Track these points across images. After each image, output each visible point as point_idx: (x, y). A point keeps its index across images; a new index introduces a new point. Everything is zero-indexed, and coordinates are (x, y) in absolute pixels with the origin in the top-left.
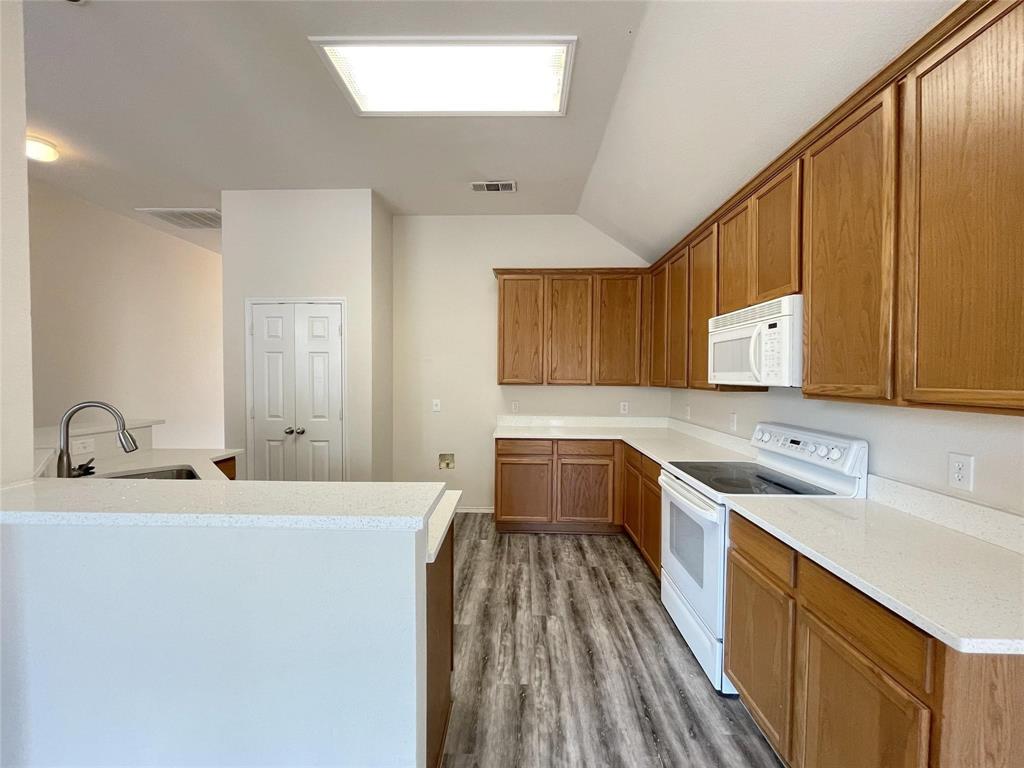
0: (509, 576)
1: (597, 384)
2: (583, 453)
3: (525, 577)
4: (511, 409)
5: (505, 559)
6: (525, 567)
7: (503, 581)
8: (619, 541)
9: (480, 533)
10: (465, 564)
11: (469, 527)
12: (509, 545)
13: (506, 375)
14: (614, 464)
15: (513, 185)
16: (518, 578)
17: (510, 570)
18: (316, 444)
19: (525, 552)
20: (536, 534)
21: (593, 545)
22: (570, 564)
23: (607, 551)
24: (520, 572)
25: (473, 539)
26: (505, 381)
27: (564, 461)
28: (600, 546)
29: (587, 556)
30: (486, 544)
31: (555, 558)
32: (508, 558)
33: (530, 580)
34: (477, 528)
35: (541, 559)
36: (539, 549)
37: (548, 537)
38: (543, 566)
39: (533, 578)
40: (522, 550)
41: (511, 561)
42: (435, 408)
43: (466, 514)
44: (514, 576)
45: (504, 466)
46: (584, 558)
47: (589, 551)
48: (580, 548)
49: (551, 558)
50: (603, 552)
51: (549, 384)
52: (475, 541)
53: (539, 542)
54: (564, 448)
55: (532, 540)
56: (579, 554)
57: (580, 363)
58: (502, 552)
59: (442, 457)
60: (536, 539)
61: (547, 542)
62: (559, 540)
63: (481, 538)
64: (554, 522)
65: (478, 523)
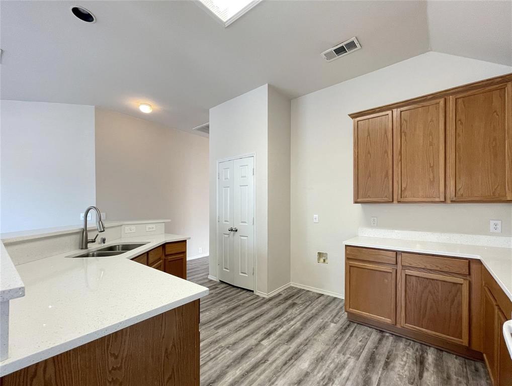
0: (332, 366)
1: (453, 202)
2: (429, 267)
3: (345, 373)
4: (371, 223)
5: (339, 347)
6: (351, 362)
7: (324, 368)
8: (477, 370)
9: (335, 316)
10: (306, 340)
11: (330, 309)
12: (351, 335)
13: (360, 194)
14: (470, 283)
15: (356, 42)
16: (338, 371)
17: (337, 361)
18: (242, 238)
19: (361, 347)
20: (381, 331)
21: (438, 364)
22: (400, 377)
23: (454, 377)
24: (343, 366)
25: (326, 320)
26: (359, 200)
27: (408, 272)
28: (448, 368)
29: (426, 374)
30: (333, 328)
31: (387, 364)
32: (342, 347)
33: (348, 379)
34: (334, 313)
35: (372, 360)
36: (376, 348)
37: (391, 338)
38: (369, 368)
39: (352, 378)
40: (360, 344)
41: (342, 352)
42: (315, 221)
43: (335, 298)
44: (336, 367)
45: (352, 268)
46: (421, 376)
47: (431, 369)
48: (421, 362)
49: (382, 363)
50: (449, 378)
51: (399, 202)
52: (327, 322)
53: (380, 340)
54: (407, 261)
55: (375, 336)
56: (416, 369)
57: (432, 182)
58: (341, 340)
59: (320, 255)
60: (378, 337)
61: (389, 342)
62: (401, 345)
63: (332, 321)
64: (398, 326)
65: (338, 308)
